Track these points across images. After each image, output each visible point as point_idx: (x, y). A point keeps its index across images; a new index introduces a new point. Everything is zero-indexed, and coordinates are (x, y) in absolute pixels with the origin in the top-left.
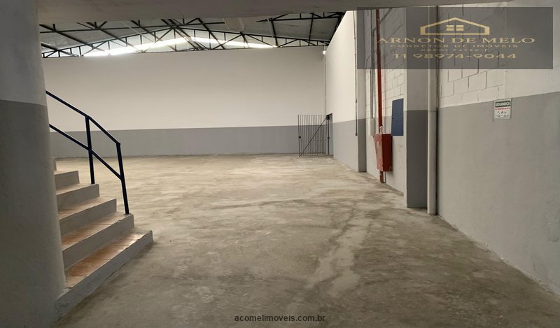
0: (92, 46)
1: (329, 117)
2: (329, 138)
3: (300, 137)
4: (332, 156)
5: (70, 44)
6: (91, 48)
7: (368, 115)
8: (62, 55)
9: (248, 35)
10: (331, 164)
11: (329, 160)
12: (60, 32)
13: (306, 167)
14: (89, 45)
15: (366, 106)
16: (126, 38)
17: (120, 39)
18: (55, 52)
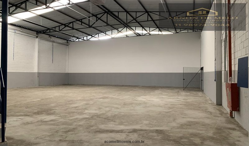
0: (92, 36)
1: (202, 69)
2: (202, 80)
3: (184, 79)
4: (203, 91)
5: (83, 35)
6: (91, 37)
7: (223, 69)
8: (80, 40)
9: (161, 28)
10: (200, 97)
11: (200, 94)
12: (76, 29)
13: (184, 98)
14: (91, 35)
15: (222, 63)
16: (106, 32)
17: (103, 32)
18: (77, 39)
